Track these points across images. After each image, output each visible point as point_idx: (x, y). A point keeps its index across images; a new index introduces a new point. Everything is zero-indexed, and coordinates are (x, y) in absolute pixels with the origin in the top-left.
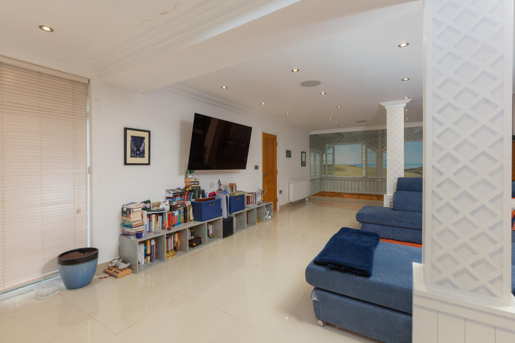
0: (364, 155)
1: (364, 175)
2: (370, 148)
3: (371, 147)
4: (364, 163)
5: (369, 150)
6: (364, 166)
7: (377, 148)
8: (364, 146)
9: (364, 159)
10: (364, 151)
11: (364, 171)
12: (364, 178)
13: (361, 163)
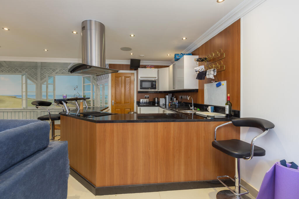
0: (24, 86)
1: (24, 106)
2: (30, 79)
3: (32, 78)
4: (24, 94)
5: (29, 81)
6: (24, 98)
7: (36, 79)
8: (24, 77)
9: (24, 90)
10: (24, 82)
11: (24, 102)
12: (24, 109)
13: (21, 94)
